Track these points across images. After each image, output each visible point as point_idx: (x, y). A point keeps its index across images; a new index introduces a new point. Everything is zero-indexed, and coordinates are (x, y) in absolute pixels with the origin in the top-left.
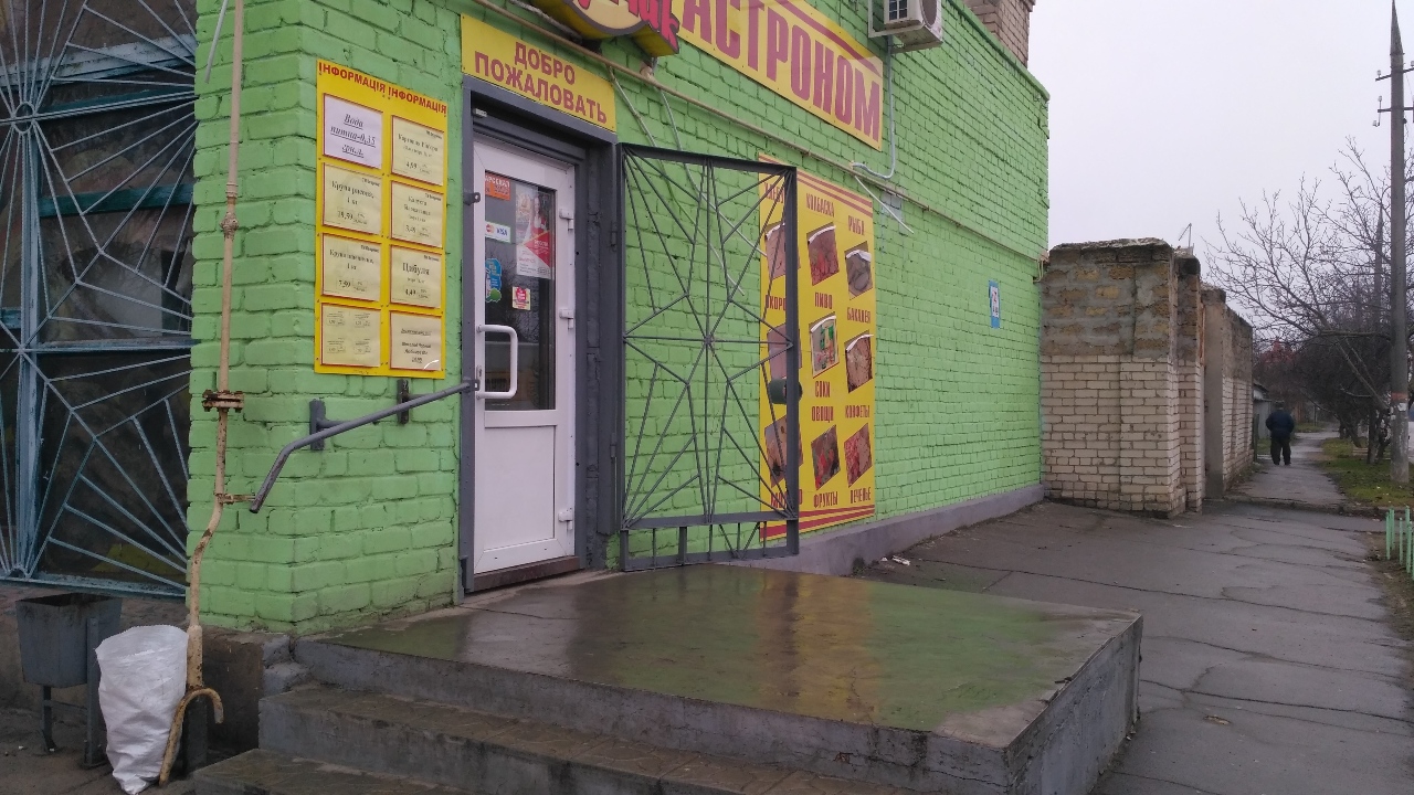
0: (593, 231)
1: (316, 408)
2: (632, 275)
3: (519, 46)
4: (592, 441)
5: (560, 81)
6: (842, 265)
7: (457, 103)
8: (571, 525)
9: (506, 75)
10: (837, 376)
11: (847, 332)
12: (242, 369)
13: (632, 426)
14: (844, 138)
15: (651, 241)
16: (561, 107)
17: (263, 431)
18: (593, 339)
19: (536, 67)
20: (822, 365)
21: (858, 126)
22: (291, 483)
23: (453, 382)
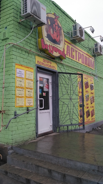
0: (54, 84)
1: (15, 112)
2: (60, 90)
3: (44, 59)
4: (55, 114)
5: (49, 64)
6: (90, 86)
7: (35, 68)
8: (52, 126)
9: (42, 63)
10: (89, 102)
11: (91, 96)
12: (5, 107)
13: (60, 111)
14: (89, 69)
15: (62, 85)
16: (50, 68)
17: (8, 116)
18: (54, 99)
19: (46, 62)
20: (87, 101)
21: (91, 67)
22: (12, 124)
23: (35, 107)
